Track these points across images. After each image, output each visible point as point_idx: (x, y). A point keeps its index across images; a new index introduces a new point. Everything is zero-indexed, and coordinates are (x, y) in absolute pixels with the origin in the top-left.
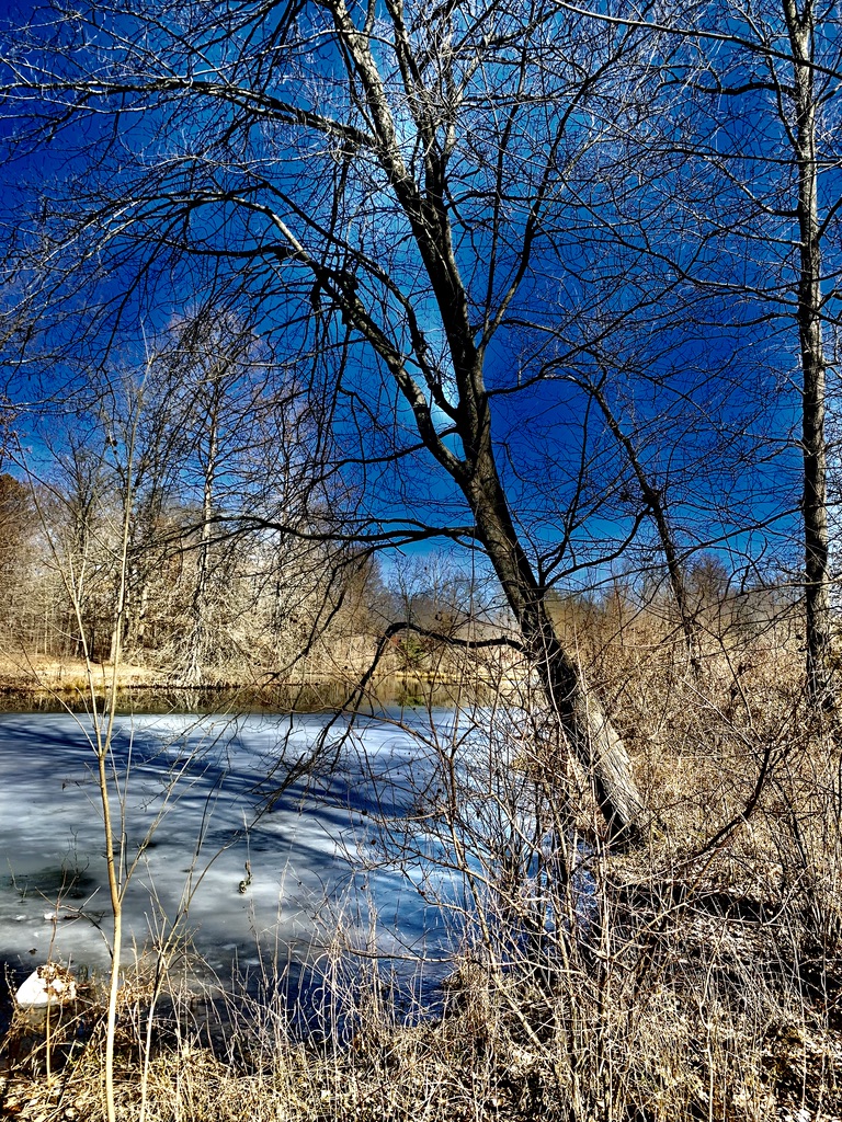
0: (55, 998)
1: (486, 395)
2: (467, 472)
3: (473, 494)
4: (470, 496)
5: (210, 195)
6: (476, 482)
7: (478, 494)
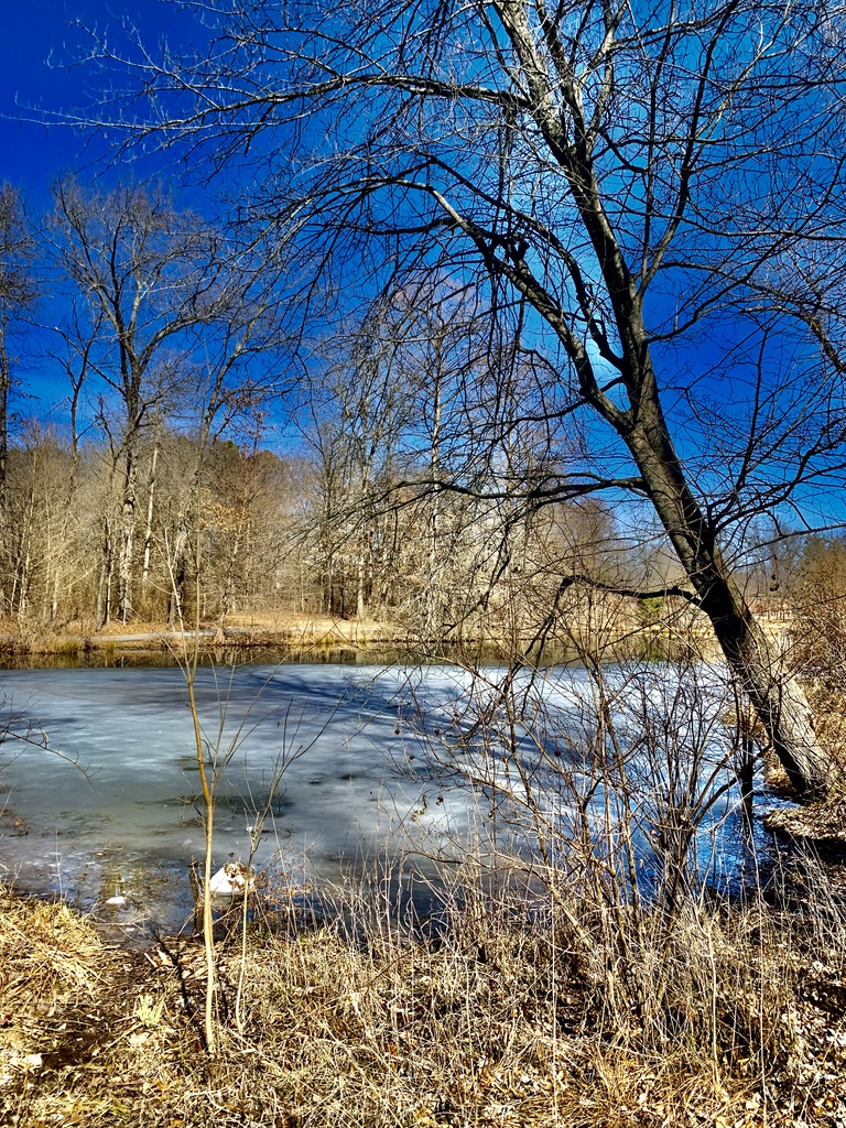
0: (237, 889)
1: (645, 343)
2: (629, 422)
3: (634, 445)
4: (632, 447)
5: (377, 181)
6: (638, 432)
7: (640, 443)
